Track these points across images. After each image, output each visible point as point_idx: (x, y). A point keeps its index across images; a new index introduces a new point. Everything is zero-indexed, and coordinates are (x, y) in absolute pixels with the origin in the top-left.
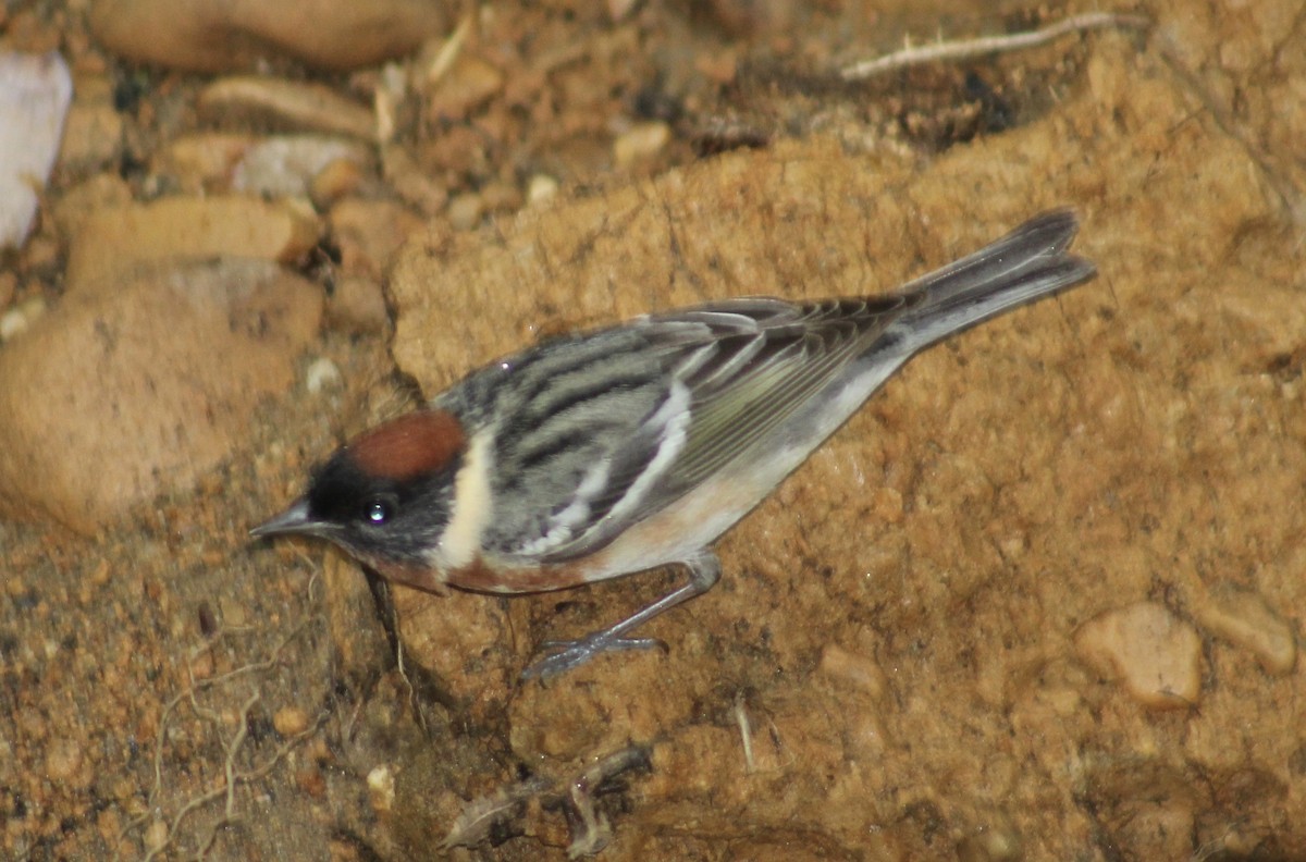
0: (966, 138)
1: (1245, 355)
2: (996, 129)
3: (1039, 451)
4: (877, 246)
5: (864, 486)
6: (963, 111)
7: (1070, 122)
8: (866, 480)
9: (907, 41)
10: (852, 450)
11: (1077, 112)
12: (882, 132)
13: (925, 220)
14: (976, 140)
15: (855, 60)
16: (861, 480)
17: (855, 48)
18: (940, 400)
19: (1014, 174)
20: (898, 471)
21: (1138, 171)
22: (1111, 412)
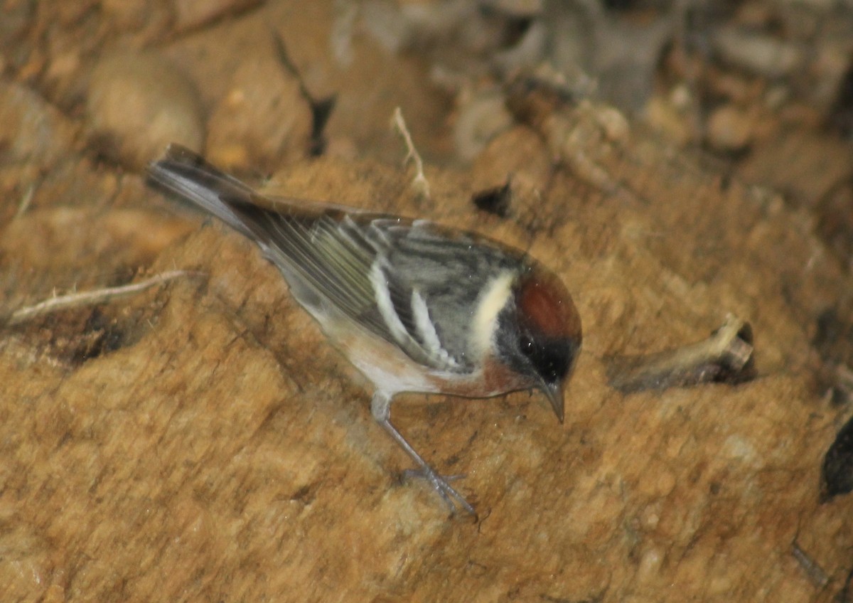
0: (95, 353)
1: (278, 489)
2: (115, 347)
3: (149, 556)
4: (40, 429)
5: (39, 584)
6: (93, 336)
7: (161, 342)
8: (41, 580)
9: (54, 292)
10: (30, 563)
11: (165, 334)
12: (40, 352)
13: (72, 410)
14: (101, 356)
15: (22, 305)
16: (38, 581)
17: (19, 298)
18: (85, 526)
19: (127, 378)
20: (60, 574)
21: (206, 373)
22: (195, 528)
